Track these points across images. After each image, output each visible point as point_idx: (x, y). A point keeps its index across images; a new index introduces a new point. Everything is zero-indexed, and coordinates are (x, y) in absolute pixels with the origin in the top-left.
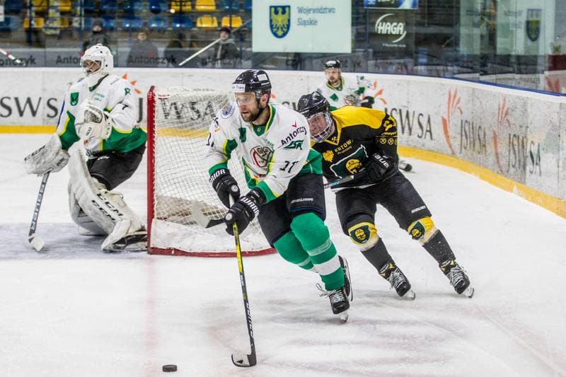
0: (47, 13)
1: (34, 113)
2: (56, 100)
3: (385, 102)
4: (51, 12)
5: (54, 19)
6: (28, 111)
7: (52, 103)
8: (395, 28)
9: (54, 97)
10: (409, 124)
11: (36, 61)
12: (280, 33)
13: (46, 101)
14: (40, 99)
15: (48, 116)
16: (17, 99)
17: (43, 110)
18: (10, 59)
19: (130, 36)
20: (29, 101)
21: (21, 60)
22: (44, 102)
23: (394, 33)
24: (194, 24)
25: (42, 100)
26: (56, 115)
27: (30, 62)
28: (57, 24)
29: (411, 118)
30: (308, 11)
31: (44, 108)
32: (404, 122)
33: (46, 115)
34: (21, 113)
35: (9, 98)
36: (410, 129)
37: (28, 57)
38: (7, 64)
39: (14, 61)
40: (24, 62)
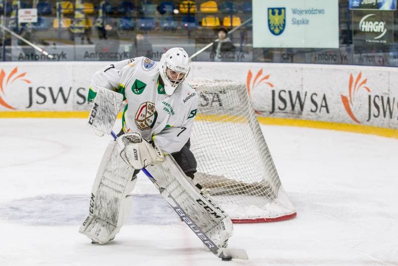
0: (74, 15)
1: (65, 101)
2: (84, 89)
3: (369, 90)
4: (77, 13)
6: (60, 99)
7: (81, 92)
8: (377, 27)
9: (83, 87)
10: (390, 109)
11: (66, 56)
12: (277, 31)
13: (76, 90)
14: (71, 88)
15: (78, 103)
16: (50, 89)
17: (73, 98)
18: (44, 55)
20: (61, 90)
21: (54, 55)
22: (74, 91)
23: (375, 30)
24: (200, 23)
25: (72, 90)
26: (84, 102)
27: (61, 57)
28: (82, 25)
29: (391, 104)
30: (301, 12)
31: (74, 96)
32: (385, 107)
33: (75, 102)
34: (55, 101)
35: (44, 88)
36: (391, 113)
37: (60, 53)
38: (42, 58)
39: (47, 56)
40: (56, 57)
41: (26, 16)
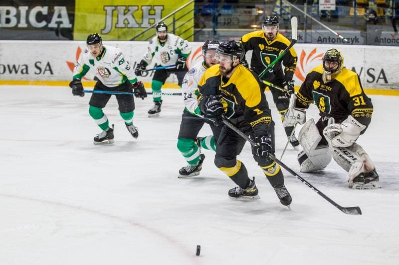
0: (368, 5)
2: (374, 69)
4: (370, 3)
7: (371, 72)
11: (359, 40)
13: (366, 70)
14: (362, 68)
15: (368, 81)
17: (364, 77)
18: (340, 39)
20: (354, 69)
21: (348, 39)
22: (364, 72)
25: (363, 70)
26: (373, 81)
27: (355, 41)
31: (365, 75)
33: (366, 80)
37: (353, 37)
38: (337, 42)
39: (343, 39)
40: (350, 40)
41: (326, 5)
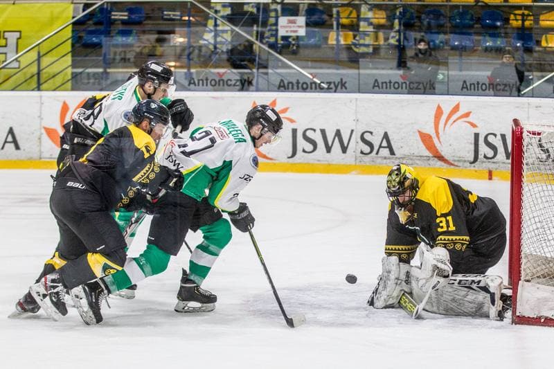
0: (358, 26)
1: (344, 149)
2: (371, 133)
4: (362, 24)
5: (365, 34)
6: (336, 147)
7: (367, 136)
9: (369, 130)
11: (346, 85)
13: (359, 134)
14: (352, 131)
15: (362, 153)
16: (323, 132)
17: (356, 146)
18: (315, 83)
19: (461, 55)
20: (338, 134)
21: (329, 83)
22: (356, 136)
24: (538, 43)
25: (354, 133)
26: (371, 152)
27: (339, 86)
31: (357, 143)
33: (359, 151)
34: (329, 149)
35: (314, 130)
37: (337, 80)
38: (311, 88)
39: (319, 84)
40: (332, 86)
41: (290, 27)
